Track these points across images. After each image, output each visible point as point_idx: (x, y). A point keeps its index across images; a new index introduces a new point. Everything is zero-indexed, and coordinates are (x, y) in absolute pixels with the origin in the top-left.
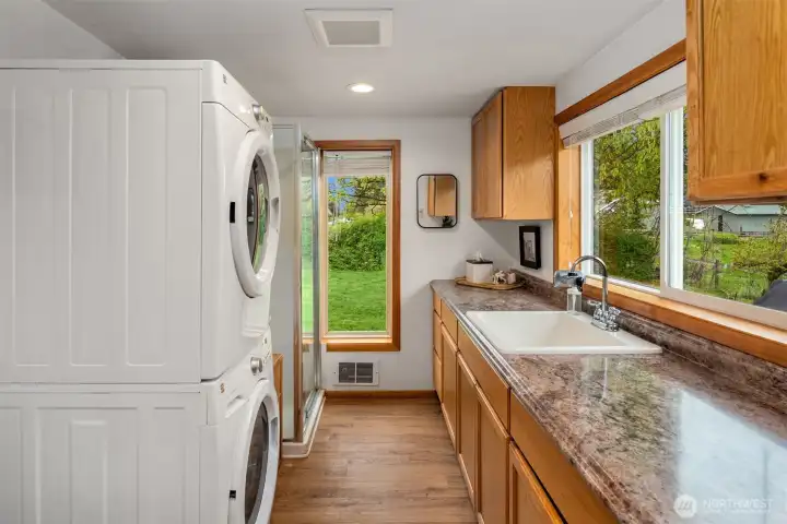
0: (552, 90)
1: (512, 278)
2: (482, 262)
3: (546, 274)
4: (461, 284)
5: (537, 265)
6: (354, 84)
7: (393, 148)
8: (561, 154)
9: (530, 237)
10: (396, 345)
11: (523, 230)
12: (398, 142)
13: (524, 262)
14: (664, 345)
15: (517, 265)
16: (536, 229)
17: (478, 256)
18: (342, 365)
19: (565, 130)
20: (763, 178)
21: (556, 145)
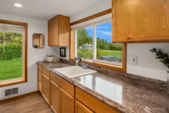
0: (69, 18)
1: (59, 59)
2: (51, 56)
3: (67, 58)
4: (46, 62)
5: (65, 56)
6: (15, 3)
7: (25, 25)
8: (71, 32)
9: (63, 50)
10: (26, 81)
11: (60, 48)
12: (27, 24)
13: (61, 56)
14: (97, 70)
15: (59, 56)
16: (65, 48)
17: (50, 55)
18: (6, 90)
19: (72, 27)
20: (129, 38)
21: (70, 30)
